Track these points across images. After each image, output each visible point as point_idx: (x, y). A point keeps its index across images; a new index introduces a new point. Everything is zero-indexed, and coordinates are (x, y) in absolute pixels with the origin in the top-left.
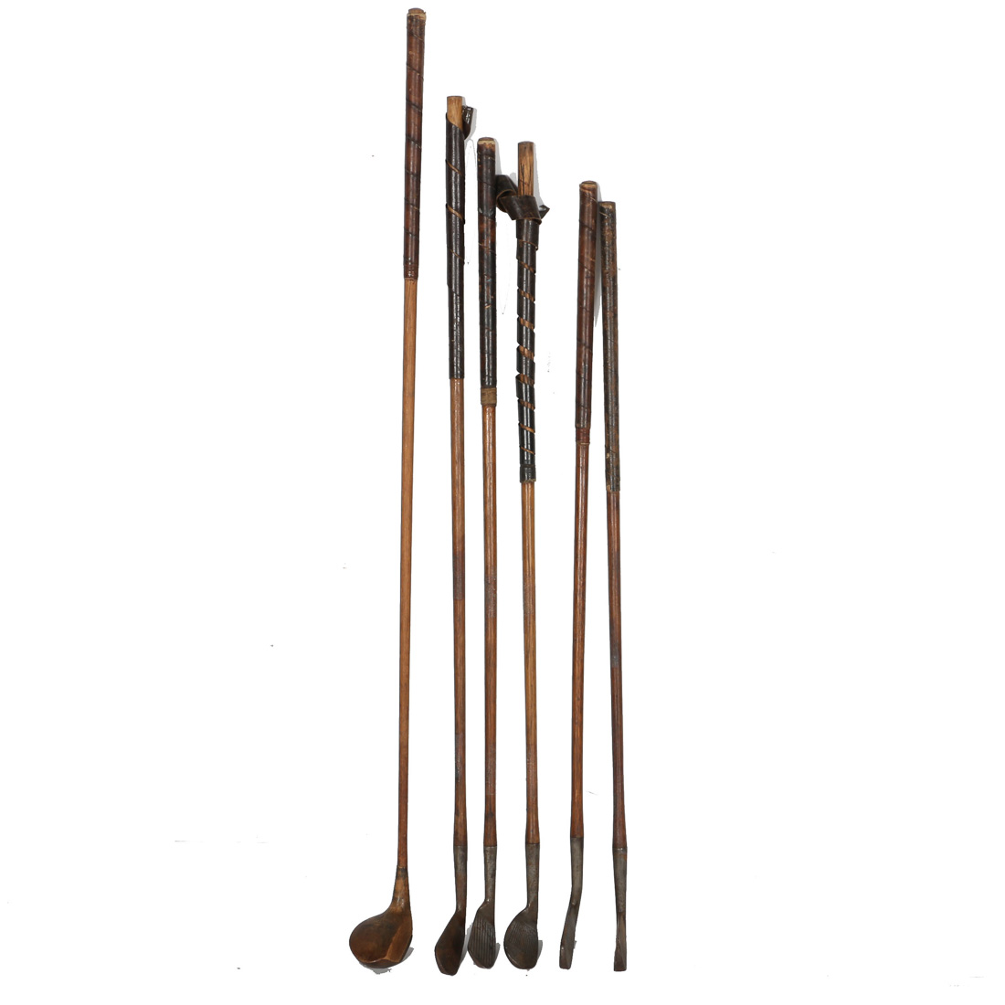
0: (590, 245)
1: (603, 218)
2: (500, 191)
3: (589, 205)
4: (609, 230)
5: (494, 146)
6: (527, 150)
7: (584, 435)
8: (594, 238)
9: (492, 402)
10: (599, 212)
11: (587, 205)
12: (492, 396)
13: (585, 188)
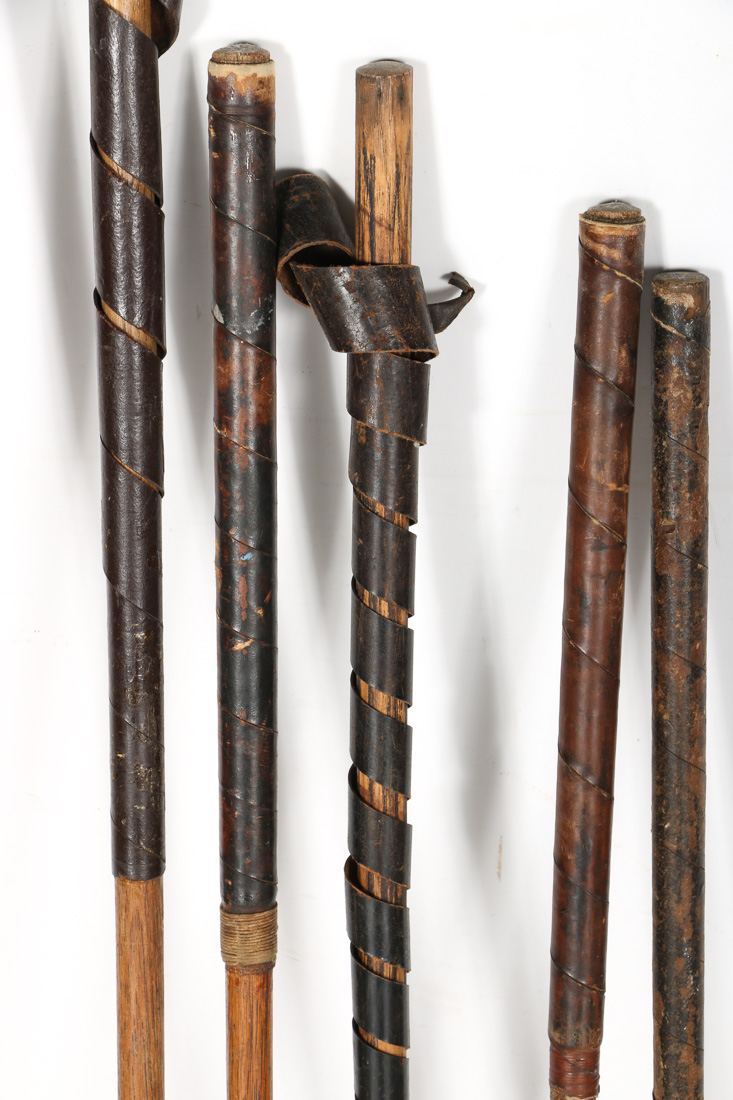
0: (611, 434)
1: (660, 338)
2: (289, 246)
3: (609, 297)
4: (679, 382)
5: (266, 84)
6: (388, 101)
7: (576, 1069)
8: (625, 414)
9: (259, 958)
10: (647, 316)
11: (603, 299)
12: (256, 938)
13: (594, 237)
